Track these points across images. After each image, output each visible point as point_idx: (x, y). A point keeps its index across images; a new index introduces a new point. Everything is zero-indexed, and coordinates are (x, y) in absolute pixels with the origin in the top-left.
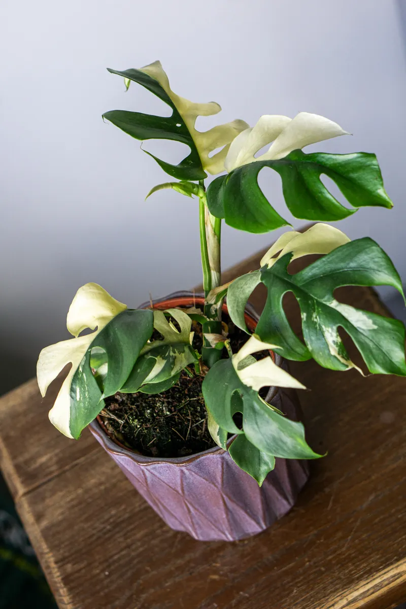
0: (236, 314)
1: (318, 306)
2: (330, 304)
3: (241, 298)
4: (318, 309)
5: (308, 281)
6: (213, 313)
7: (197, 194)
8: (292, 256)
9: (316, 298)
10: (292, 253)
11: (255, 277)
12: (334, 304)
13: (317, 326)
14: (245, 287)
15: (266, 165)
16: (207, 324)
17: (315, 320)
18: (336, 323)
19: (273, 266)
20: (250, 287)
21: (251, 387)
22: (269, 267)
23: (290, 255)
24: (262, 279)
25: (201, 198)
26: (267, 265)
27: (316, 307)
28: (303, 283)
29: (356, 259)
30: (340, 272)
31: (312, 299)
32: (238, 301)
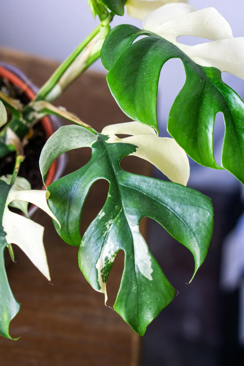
0: (48, 156)
1: (120, 217)
2: (132, 225)
3: (63, 146)
4: (118, 219)
5: (130, 187)
6: (30, 117)
7: (102, 19)
8: (135, 151)
9: (124, 208)
10: (136, 148)
11: (89, 138)
12: (134, 228)
13: (105, 233)
14: (75, 139)
15: (182, 59)
16: (17, 122)
17: (108, 226)
18: (123, 246)
19: (112, 144)
20: (78, 143)
21: (5, 234)
22: (108, 141)
23: (133, 148)
24: (94, 146)
25: (103, 26)
26: (107, 137)
27: (118, 216)
28: (125, 185)
29: (185, 207)
30: (162, 205)
31: (121, 206)
32: (58, 146)
